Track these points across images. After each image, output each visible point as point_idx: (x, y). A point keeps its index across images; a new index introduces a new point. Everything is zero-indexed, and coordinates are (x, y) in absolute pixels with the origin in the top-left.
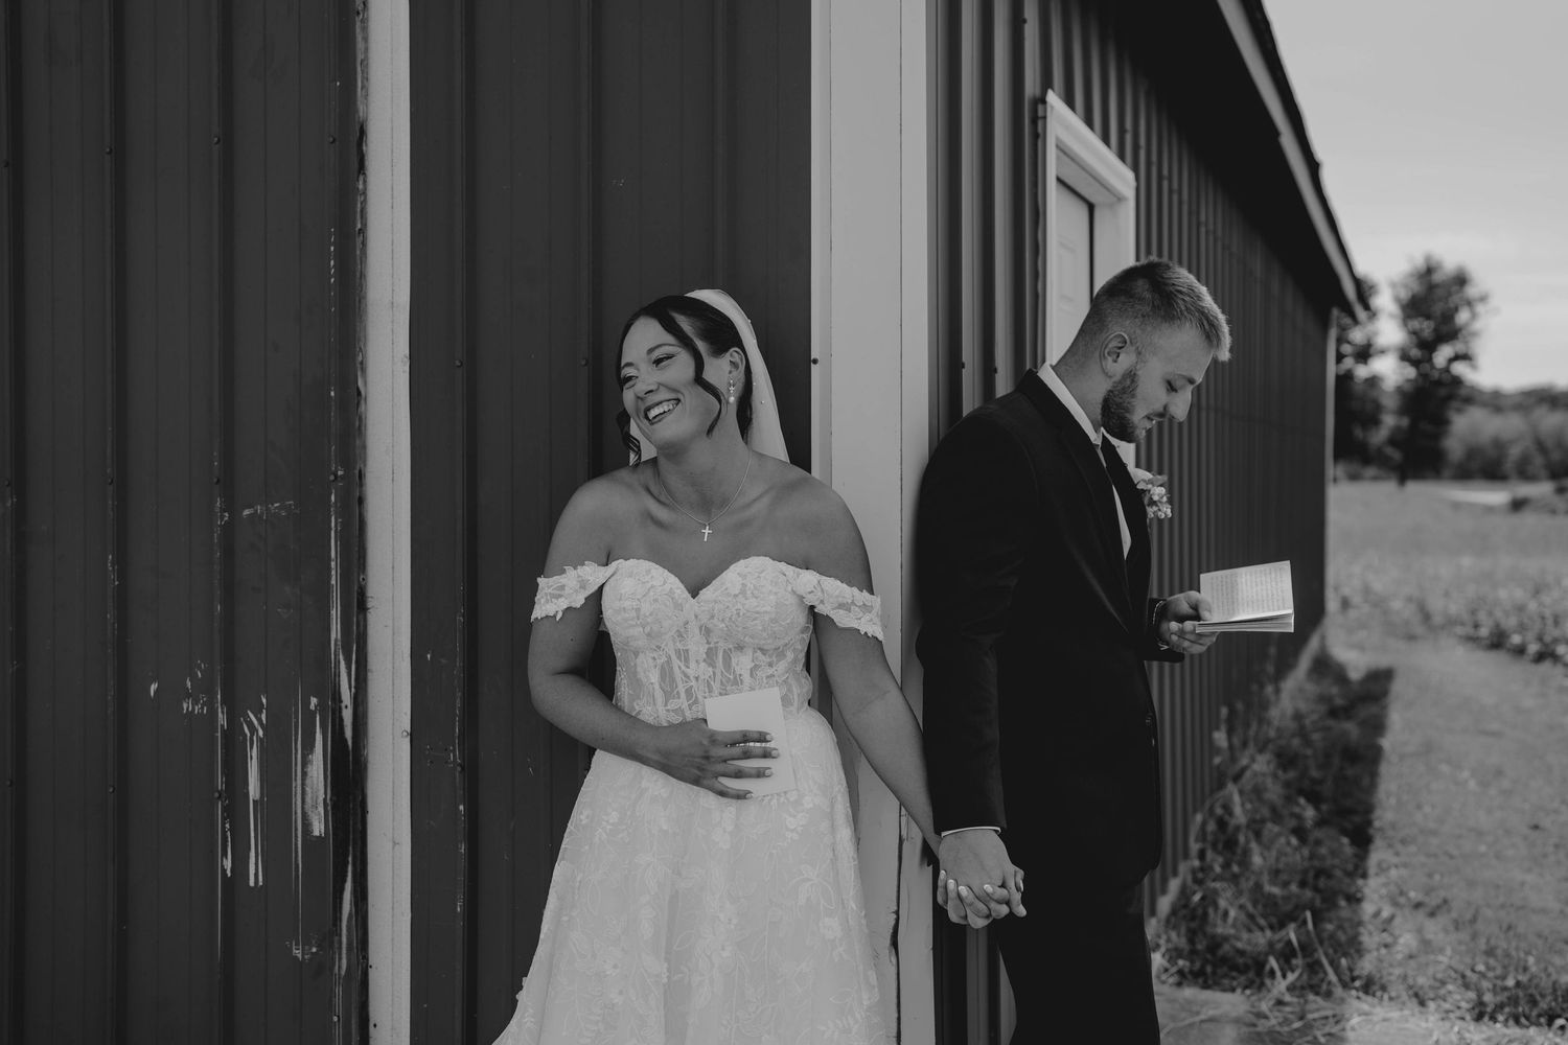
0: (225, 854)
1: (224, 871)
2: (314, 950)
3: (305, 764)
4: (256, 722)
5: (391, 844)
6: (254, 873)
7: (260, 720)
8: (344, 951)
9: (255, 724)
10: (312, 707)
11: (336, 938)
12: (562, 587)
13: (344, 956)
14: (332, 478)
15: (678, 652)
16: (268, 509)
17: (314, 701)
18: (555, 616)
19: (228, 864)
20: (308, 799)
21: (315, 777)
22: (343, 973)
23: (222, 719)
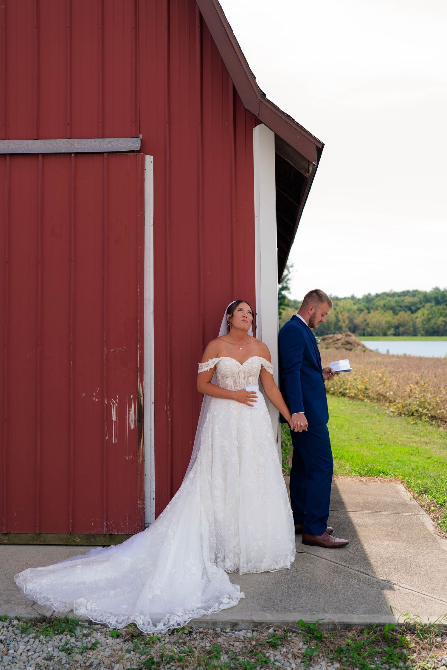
0: (106, 435)
1: (106, 439)
2: (132, 457)
3: (129, 411)
4: (115, 402)
5: (150, 430)
6: (114, 439)
7: (116, 401)
8: (141, 456)
9: (115, 403)
10: (131, 397)
11: (139, 453)
12: (209, 364)
13: (141, 457)
14: (139, 341)
15: (238, 377)
16: (119, 349)
17: (132, 396)
18: (207, 371)
19: (107, 438)
20: (130, 420)
21: (132, 415)
22: (141, 461)
23: (106, 402)
